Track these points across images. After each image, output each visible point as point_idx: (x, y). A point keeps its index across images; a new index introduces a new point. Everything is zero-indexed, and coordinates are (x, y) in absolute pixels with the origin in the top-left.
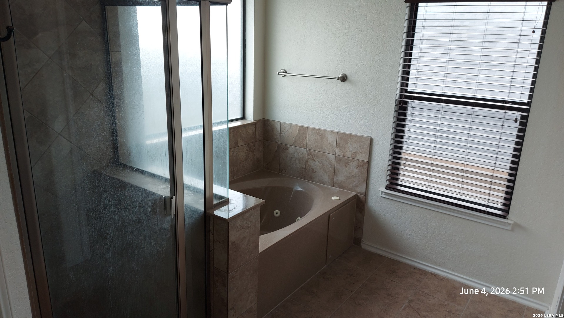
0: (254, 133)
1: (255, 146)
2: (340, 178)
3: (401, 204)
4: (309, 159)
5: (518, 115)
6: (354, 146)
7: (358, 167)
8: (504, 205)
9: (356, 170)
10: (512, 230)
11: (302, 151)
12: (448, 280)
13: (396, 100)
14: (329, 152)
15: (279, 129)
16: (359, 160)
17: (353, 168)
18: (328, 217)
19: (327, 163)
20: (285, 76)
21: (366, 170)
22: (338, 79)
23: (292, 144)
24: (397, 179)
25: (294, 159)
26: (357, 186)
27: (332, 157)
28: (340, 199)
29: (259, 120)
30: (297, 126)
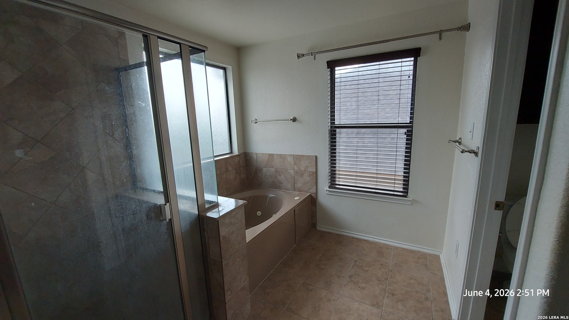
0: (239, 162)
1: (240, 170)
2: (299, 185)
3: (340, 197)
4: (277, 175)
6: (305, 163)
7: (309, 176)
8: (404, 188)
9: (308, 178)
10: (412, 204)
11: (272, 170)
12: (376, 243)
13: (329, 130)
14: (290, 168)
15: (255, 158)
16: (310, 172)
17: (307, 177)
18: (294, 210)
19: (289, 176)
20: (256, 122)
21: (315, 177)
22: (291, 120)
23: (265, 166)
24: (335, 181)
25: (267, 176)
26: (310, 189)
27: (292, 172)
28: (300, 198)
29: (242, 153)
30: (267, 154)
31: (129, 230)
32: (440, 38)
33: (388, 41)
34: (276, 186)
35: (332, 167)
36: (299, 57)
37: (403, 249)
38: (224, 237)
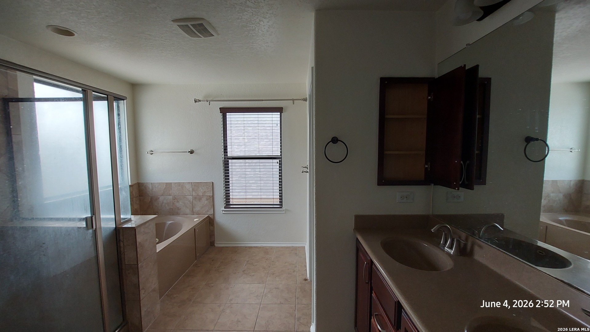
2: (197, 209)
3: (233, 215)
4: (175, 202)
5: (278, 160)
6: (203, 189)
7: (207, 200)
8: (280, 202)
9: (206, 202)
10: (285, 213)
11: (170, 198)
12: (263, 247)
13: (223, 160)
14: (188, 195)
15: (151, 187)
16: (207, 196)
17: (204, 201)
18: (194, 229)
19: (188, 202)
20: (152, 154)
21: (212, 201)
22: (189, 152)
23: (162, 195)
24: (229, 202)
25: (164, 204)
26: (208, 211)
27: (190, 198)
28: (199, 220)
29: (135, 184)
30: (164, 183)
31: (65, 235)
32: (294, 104)
33: (262, 100)
34: (174, 212)
35: (226, 191)
36: (195, 101)
37: (282, 247)
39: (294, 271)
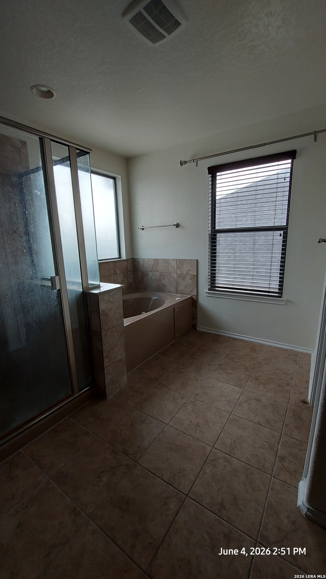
0: (127, 267)
1: (128, 275)
2: (181, 288)
3: (218, 298)
4: (161, 279)
5: (282, 232)
6: (187, 266)
8: (279, 289)
9: (190, 281)
10: (286, 305)
11: (157, 274)
12: (250, 342)
13: (209, 234)
14: (173, 272)
15: (142, 263)
16: (191, 275)
17: (188, 281)
18: (174, 307)
19: (173, 279)
20: (143, 229)
21: (196, 280)
22: (174, 226)
23: (151, 271)
24: (214, 284)
25: (152, 280)
26: (191, 291)
27: (175, 275)
28: (181, 299)
29: (130, 259)
30: (152, 259)
33: (264, 145)
34: (161, 289)
35: (212, 270)
36: (181, 164)
37: (276, 348)
38: (103, 311)
39: (288, 384)
